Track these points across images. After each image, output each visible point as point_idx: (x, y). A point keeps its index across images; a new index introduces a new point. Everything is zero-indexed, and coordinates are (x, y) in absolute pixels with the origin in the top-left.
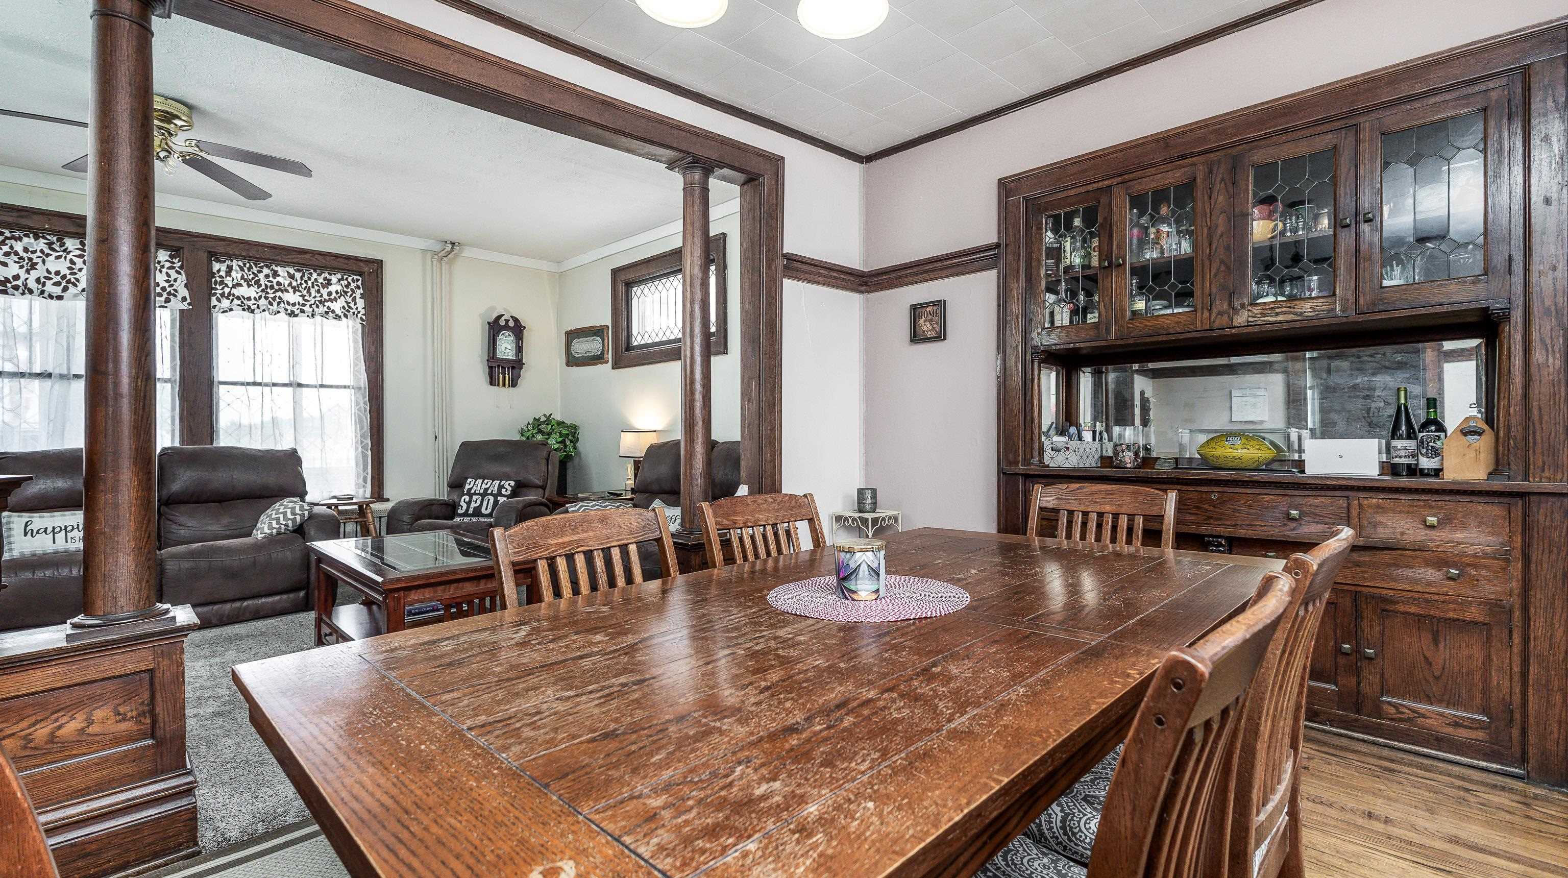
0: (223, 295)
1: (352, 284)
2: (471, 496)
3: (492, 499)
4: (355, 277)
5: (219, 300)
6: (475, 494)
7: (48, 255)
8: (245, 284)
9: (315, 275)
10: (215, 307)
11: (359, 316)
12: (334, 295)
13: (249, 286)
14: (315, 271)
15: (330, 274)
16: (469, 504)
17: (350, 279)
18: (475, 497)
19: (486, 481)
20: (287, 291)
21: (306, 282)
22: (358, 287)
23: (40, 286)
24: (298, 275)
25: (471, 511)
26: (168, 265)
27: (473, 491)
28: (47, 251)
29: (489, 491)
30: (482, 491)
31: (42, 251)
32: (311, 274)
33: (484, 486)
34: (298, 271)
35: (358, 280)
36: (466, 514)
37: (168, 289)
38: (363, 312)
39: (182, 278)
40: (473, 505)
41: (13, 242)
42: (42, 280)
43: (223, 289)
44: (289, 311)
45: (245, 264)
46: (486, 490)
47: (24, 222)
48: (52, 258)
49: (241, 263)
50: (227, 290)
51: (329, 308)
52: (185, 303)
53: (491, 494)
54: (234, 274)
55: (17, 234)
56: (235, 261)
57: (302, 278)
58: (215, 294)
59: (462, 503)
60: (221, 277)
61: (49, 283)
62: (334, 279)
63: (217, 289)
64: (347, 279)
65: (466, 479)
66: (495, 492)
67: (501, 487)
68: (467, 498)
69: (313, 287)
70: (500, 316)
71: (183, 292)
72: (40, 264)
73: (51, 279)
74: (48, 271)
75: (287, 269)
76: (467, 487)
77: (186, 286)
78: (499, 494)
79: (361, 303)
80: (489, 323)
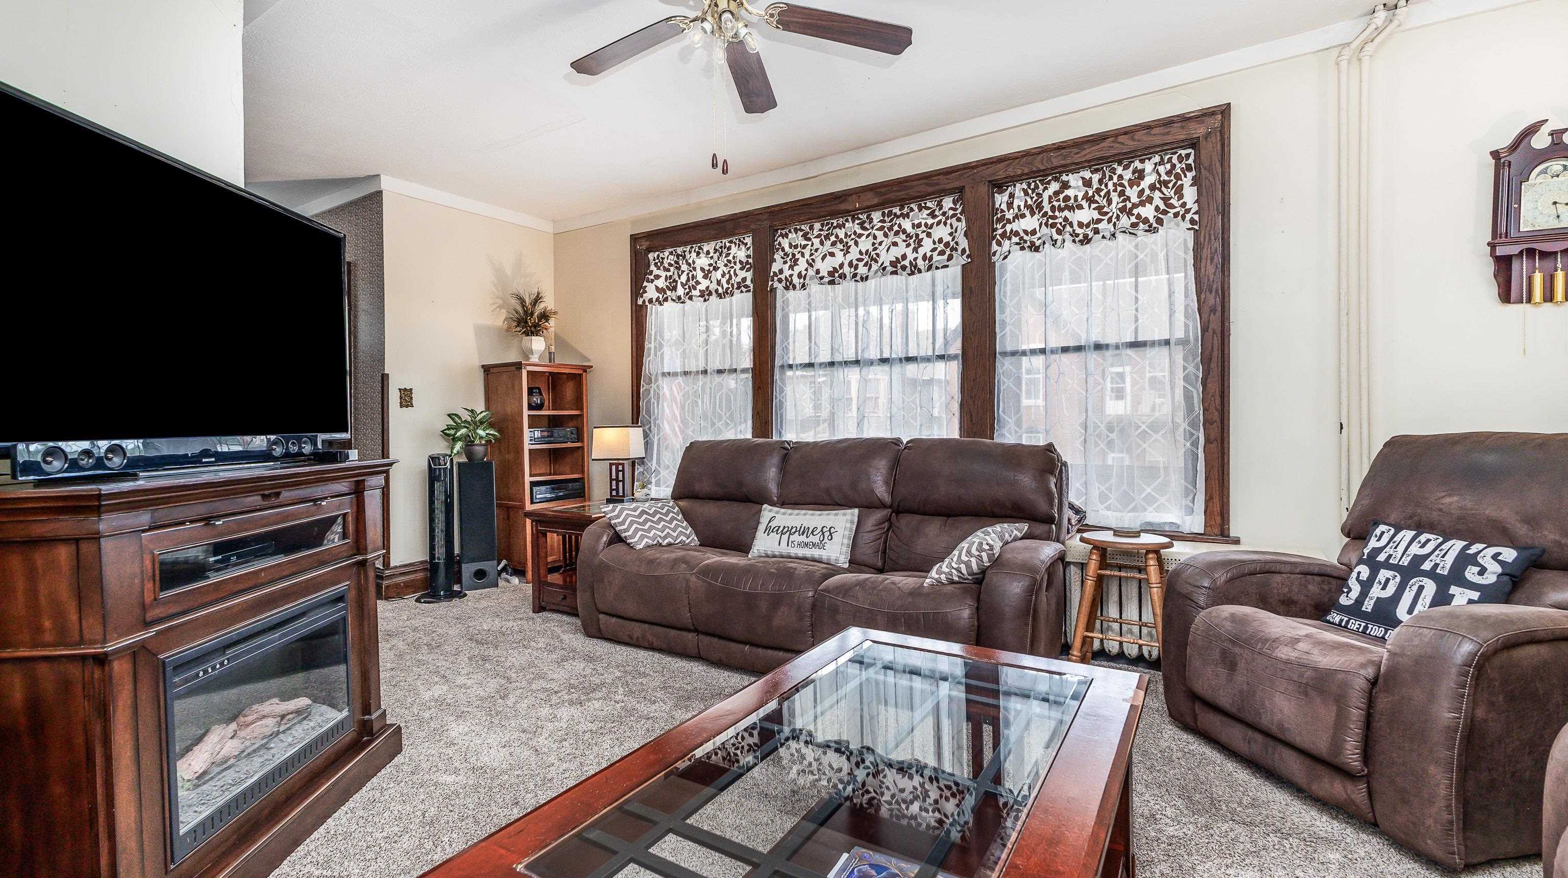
0: (1003, 235)
1: (1178, 165)
2: (1375, 567)
3: (1431, 589)
4: (1183, 152)
5: (999, 244)
6: (1387, 565)
7: (860, 236)
8: (1027, 213)
9: (1120, 170)
10: (995, 253)
11: (1188, 217)
12: (1147, 192)
13: (1033, 214)
14: (1120, 163)
15: (1142, 161)
16: (1366, 586)
17: (1175, 157)
18: (1384, 574)
19: (1423, 538)
20: (1080, 207)
21: (1106, 185)
22: (1189, 168)
23: (853, 269)
24: (1096, 177)
25: (1368, 606)
26: (951, 212)
27: (1382, 558)
28: (859, 231)
29: (1427, 566)
30: (1405, 561)
31: (855, 233)
32: (1113, 171)
33: (1415, 549)
34: (1097, 171)
35: (1188, 156)
36: (1355, 610)
37: (952, 243)
38: (1195, 208)
39: (962, 226)
40: (1376, 592)
41: (838, 230)
42: (855, 262)
43: (1004, 226)
44: (1081, 237)
45: (1029, 185)
46: (1418, 560)
47: (843, 207)
48: (864, 238)
49: (1025, 186)
50: (1008, 227)
51: (1138, 216)
52: (964, 256)
53: (1432, 574)
54: (1016, 203)
55: (841, 221)
56: (1018, 185)
57: (1100, 181)
58: (994, 237)
59: (1352, 582)
60: (1002, 211)
61: (861, 264)
62: (1148, 166)
63: (997, 229)
64: (1170, 160)
65: (1376, 524)
66: (1444, 570)
67: (1464, 560)
68: (1364, 571)
69: (1115, 191)
70: (1531, 130)
71: (964, 243)
72: (853, 247)
73: (863, 260)
74: (861, 253)
75: (1082, 174)
76: (1373, 543)
77: (966, 235)
78: (1457, 576)
79: (1190, 194)
80: (1495, 154)
